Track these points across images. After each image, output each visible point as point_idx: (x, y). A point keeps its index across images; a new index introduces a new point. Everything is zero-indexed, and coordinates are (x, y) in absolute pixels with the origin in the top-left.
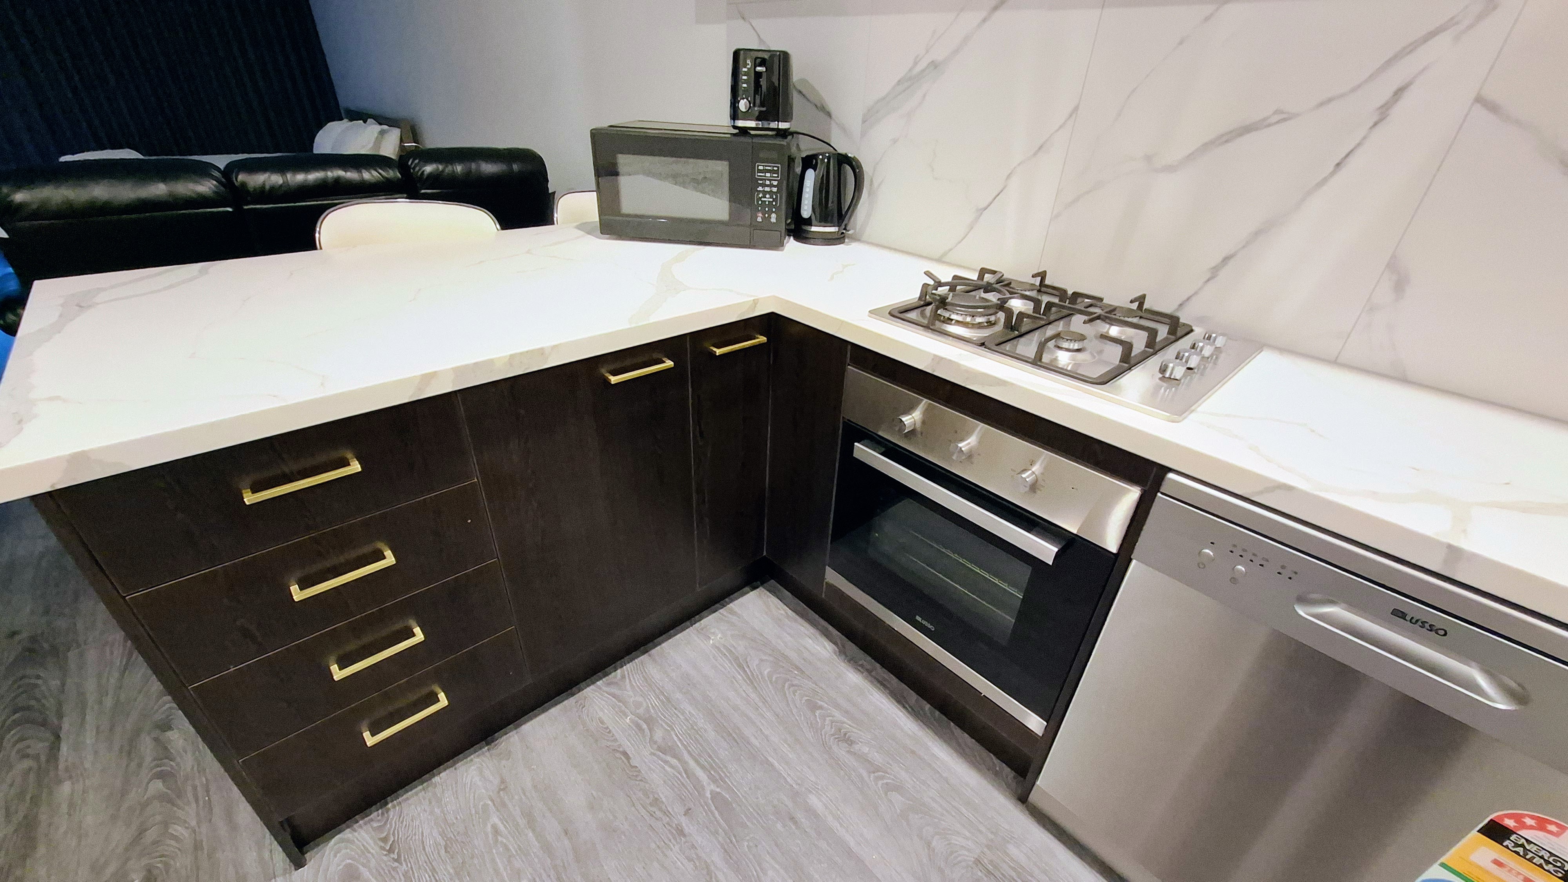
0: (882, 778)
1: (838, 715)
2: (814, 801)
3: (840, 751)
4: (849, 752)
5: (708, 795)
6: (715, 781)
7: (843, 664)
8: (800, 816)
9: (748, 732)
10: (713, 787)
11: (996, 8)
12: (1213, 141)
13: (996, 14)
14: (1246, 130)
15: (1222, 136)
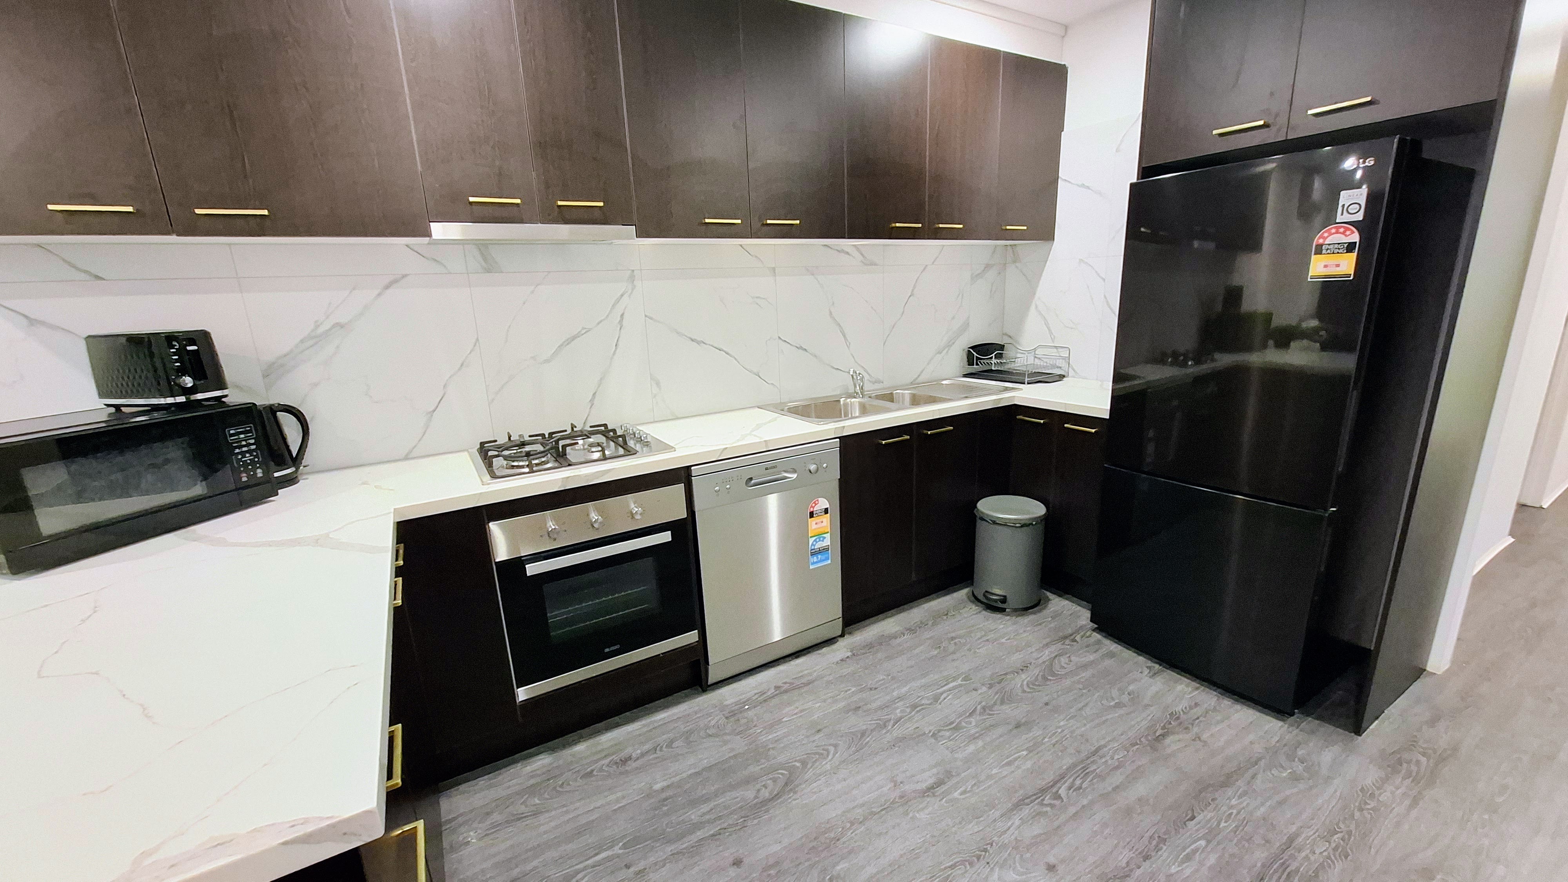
0: (662, 747)
1: (606, 761)
2: (657, 787)
3: (632, 765)
4: (635, 761)
5: (621, 851)
6: (612, 847)
7: (564, 751)
8: (664, 795)
9: (583, 820)
10: (616, 848)
11: (387, 287)
12: (562, 345)
13: (388, 291)
14: (574, 338)
15: (564, 342)
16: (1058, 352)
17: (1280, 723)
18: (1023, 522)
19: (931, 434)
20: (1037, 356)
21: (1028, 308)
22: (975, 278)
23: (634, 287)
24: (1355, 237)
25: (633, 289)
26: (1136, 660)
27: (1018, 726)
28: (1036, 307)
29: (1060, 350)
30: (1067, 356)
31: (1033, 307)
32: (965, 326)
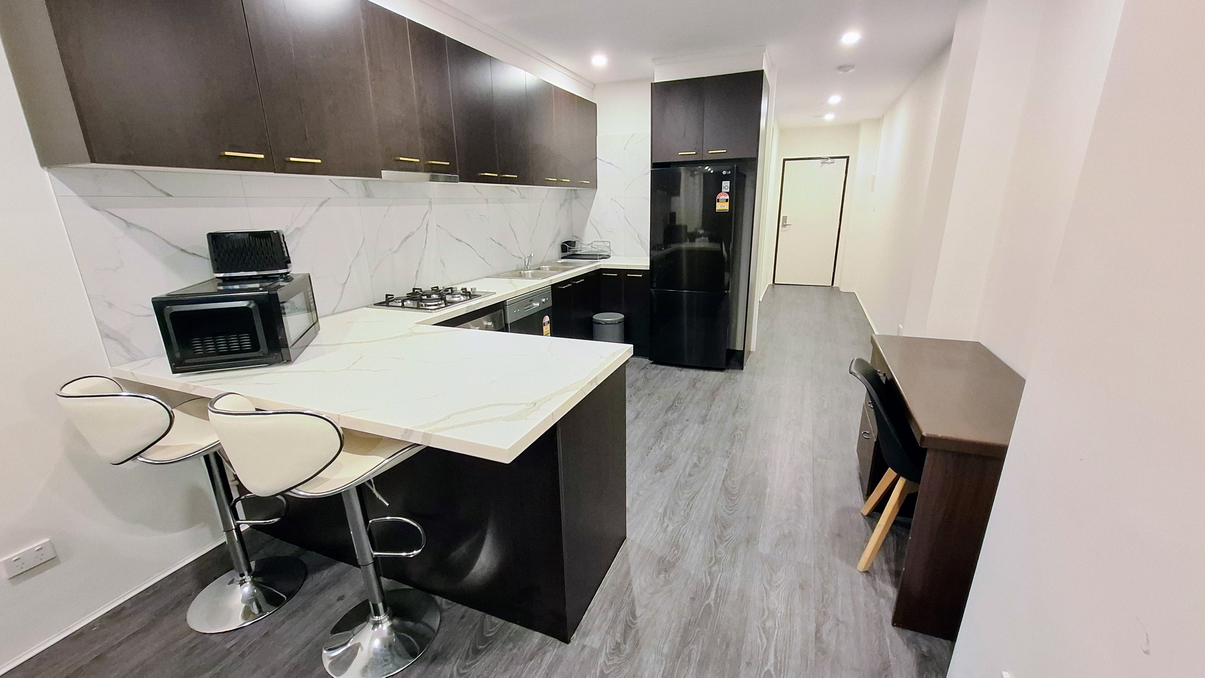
11: (321, 205)
12: (402, 242)
13: (322, 208)
14: (408, 237)
15: (403, 240)
16: (604, 244)
17: (723, 373)
18: (619, 321)
19: (578, 283)
20: (593, 246)
21: (586, 221)
22: (561, 206)
23: (432, 208)
24: (728, 197)
25: (431, 209)
26: (672, 369)
27: (649, 395)
28: (591, 222)
29: (605, 243)
30: (609, 245)
31: (589, 221)
32: (559, 233)
